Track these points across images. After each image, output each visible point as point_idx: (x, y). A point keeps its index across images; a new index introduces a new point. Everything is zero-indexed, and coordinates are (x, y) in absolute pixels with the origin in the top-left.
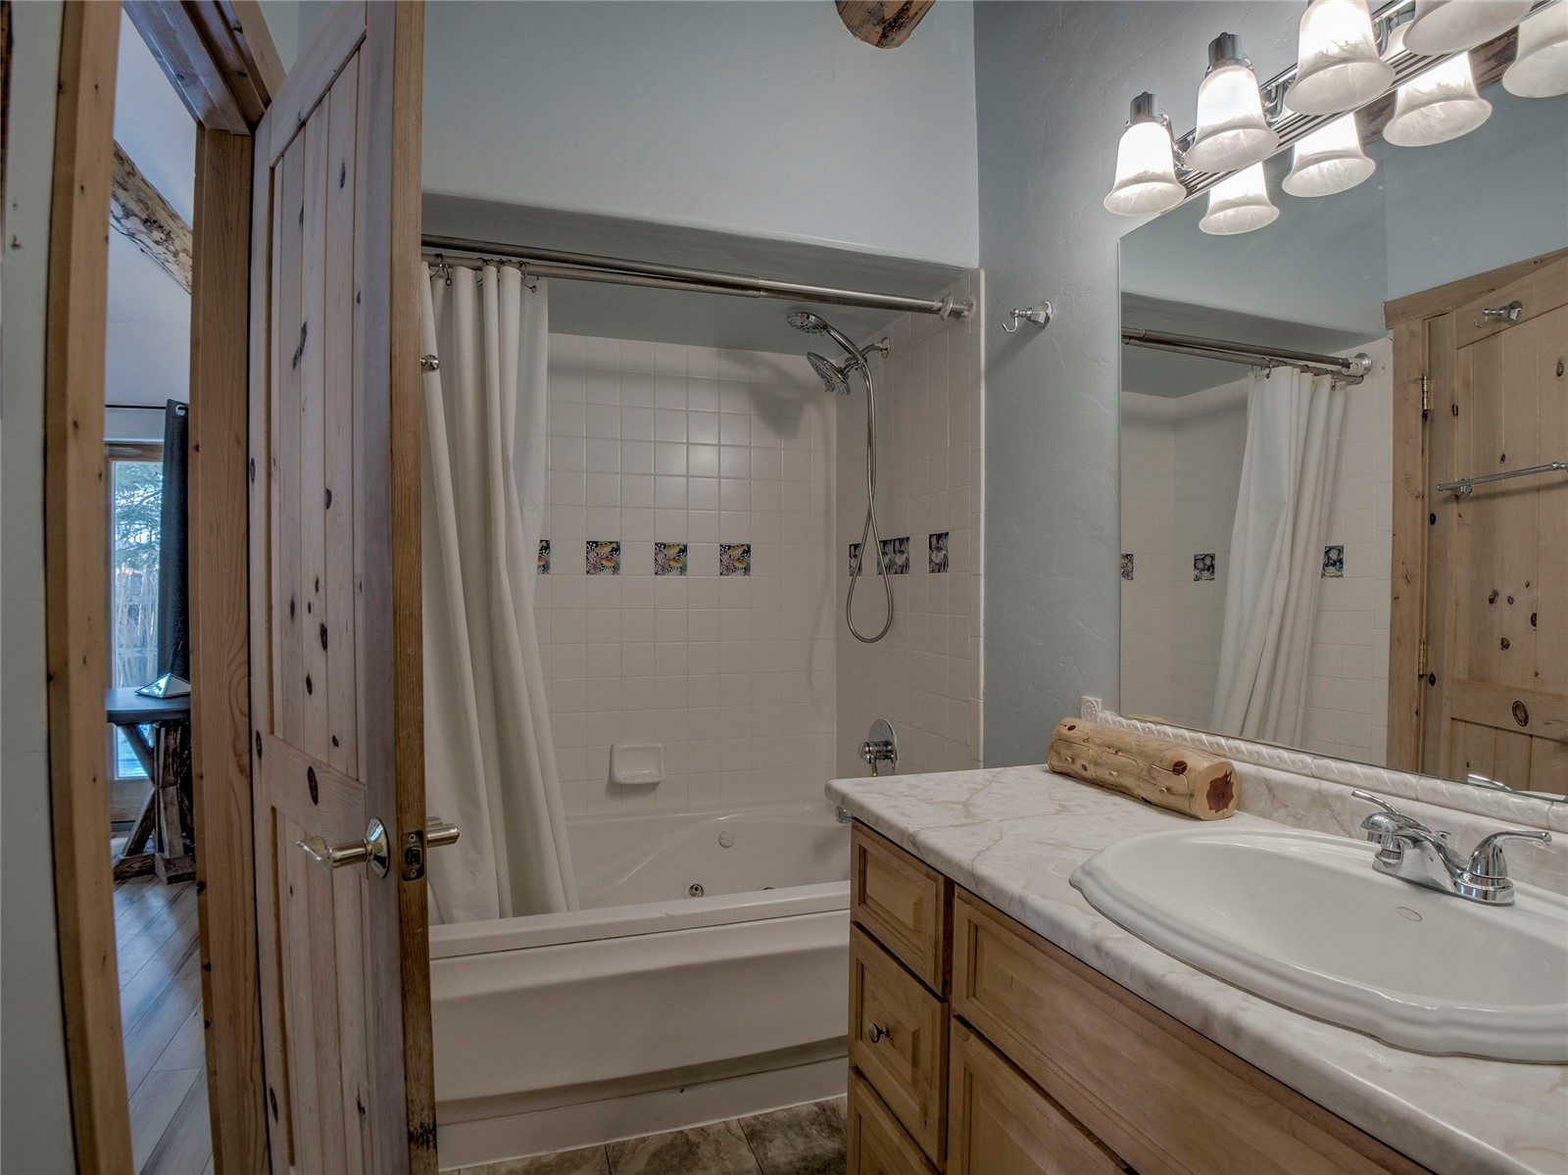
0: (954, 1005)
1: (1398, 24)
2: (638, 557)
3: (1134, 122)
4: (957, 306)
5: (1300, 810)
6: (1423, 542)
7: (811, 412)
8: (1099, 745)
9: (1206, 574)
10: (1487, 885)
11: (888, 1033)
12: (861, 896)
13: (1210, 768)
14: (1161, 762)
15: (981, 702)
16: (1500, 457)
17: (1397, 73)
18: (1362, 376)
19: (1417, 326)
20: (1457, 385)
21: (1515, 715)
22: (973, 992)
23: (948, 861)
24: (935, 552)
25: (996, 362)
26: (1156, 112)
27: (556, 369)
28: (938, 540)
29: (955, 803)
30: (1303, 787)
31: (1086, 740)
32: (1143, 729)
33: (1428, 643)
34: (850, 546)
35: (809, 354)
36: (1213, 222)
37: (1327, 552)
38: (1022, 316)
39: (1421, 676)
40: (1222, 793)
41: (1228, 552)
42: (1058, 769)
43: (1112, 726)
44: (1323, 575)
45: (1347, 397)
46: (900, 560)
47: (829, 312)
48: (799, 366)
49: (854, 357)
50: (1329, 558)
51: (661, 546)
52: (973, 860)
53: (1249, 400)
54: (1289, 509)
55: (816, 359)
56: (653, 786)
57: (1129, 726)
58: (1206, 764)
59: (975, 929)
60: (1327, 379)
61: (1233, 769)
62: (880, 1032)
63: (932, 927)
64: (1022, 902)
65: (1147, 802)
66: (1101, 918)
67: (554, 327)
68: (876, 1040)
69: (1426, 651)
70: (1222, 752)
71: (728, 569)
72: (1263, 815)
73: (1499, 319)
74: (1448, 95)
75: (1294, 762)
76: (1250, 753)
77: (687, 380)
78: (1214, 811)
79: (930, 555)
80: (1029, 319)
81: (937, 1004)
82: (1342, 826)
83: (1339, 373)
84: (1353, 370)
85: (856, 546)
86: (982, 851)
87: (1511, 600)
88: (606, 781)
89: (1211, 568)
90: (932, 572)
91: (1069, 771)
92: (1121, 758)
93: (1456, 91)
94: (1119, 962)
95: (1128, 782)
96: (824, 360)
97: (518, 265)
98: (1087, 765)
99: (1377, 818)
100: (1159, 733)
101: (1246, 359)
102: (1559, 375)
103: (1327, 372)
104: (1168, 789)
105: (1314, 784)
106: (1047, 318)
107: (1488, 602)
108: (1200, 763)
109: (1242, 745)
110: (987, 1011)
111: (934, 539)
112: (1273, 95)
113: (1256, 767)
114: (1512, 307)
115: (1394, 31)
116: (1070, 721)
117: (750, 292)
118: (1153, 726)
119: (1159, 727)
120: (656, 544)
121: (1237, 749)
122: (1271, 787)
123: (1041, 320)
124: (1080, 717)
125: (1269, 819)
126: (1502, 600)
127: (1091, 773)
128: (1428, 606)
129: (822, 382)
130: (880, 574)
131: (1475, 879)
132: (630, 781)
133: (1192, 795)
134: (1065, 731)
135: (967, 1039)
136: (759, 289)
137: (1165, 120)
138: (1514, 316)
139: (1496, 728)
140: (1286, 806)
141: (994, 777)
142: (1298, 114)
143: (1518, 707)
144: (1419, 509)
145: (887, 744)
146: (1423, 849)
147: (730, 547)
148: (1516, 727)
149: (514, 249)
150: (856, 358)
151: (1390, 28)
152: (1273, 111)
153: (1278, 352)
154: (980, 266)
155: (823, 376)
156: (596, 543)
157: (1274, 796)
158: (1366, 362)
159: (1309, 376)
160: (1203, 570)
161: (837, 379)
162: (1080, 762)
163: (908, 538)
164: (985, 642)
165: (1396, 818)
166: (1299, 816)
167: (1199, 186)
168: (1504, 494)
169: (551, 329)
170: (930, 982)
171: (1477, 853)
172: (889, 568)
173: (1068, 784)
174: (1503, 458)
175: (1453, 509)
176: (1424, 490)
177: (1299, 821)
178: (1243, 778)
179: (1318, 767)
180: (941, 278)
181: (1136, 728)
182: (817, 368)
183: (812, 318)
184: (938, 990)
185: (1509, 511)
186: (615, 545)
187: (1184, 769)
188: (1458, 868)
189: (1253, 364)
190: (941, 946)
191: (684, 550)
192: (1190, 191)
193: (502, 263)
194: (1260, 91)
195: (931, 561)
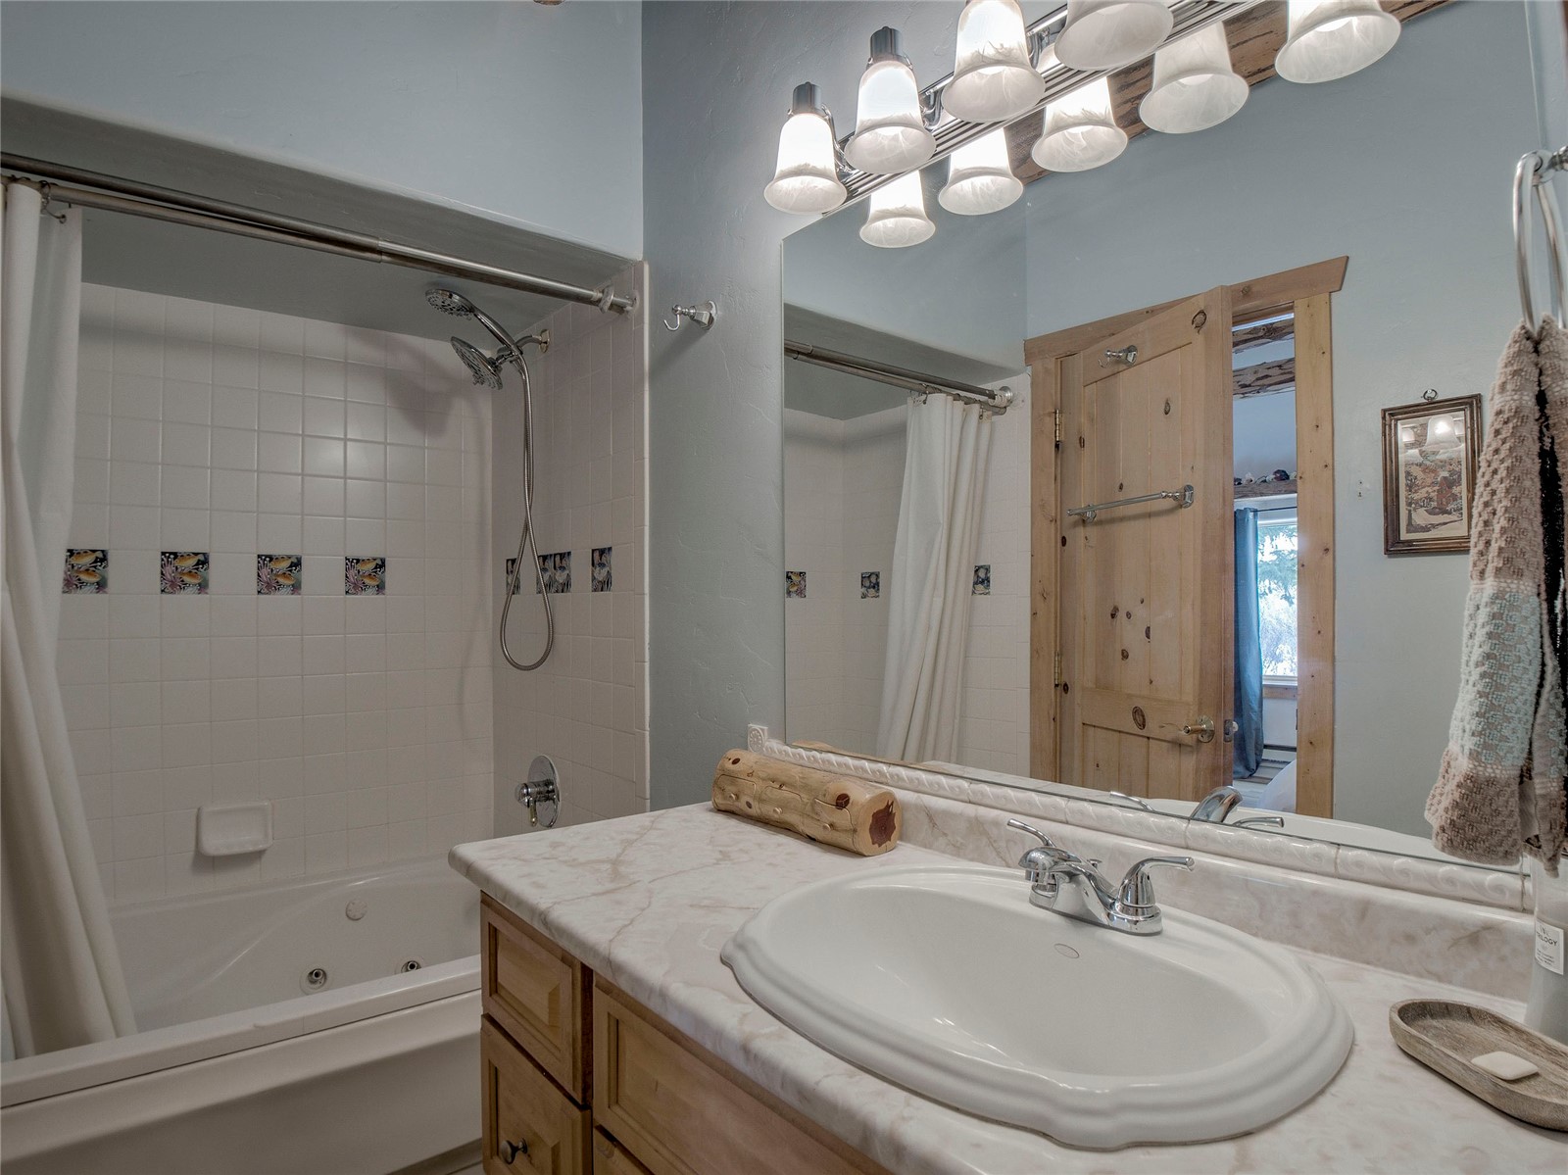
0: (597, 1116)
1: (1048, 44)
2: (234, 572)
3: (796, 111)
4: (619, 300)
5: (959, 839)
6: (1056, 562)
7: (461, 408)
8: (763, 779)
9: (872, 591)
10: (1137, 914)
11: (525, 1149)
12: (492, 984)
13: (872, 800)
14: (825, 795)
15: (647, 733)
16: (1118, 485)
17: (1047, 90)
18: (1005, 407)
19: (1051, 364)
20: (1083, 420)
21: (1135, 719)
22: (615, 1098)
23: (582, 944)
24: (598, 569)
25: (661, 363)
26: (819, 103)
27: (93, 329)
28: (601, 555)
29: (603, 862)
30: (961, 814)
31: (750, 775)
32: (808, 758)
33: (1062, 655)
34: (508, 560)
35: (453, 339)
36: (876, 231)
37: (976, 571)
38: (684, 314)
39: (1057, 686)
40: (884, 824)
41: (890, 570)
42: (722, 808)
43: (777, 756)
44: (973, 592)
45: (992, 424)
46: (561, 577)
47: (477, 292)
48: (443, 353)
49: (508, 347)
50: (978, 576)
51: (266, 559)
52: (611, 941)
53: (908, 425)
54: (942, 532)
55: (462, 346)
56: (257, 855)
57: (794, 755)
58: (868, 796)
59: (616, 1024)
60: (976, 408)
61: (895, 799)
62: (514, 1149)
63: (569, 1023)
64: (663, 995)
65: (811, 840)
66: (753, 1007)
67: (89, 275)
68: (510, 1160)
69: (1060, 662)
70: (883, 780)
71: (355, 586)
72: (927, 846)
73: (1118, 361)
74: (1091, 120)
75: (952, 788)
76: (911, 780)
77: (304, 360)
78: (877, 845)
79: (593, 571)
80: (692, 317)
81: (577, 1114)
82: (998, 853)
83: (986, 403)
84: (998, 401)
85: (514, 561)
86: (626, 926)
87: (1129, 615)
88: (192, 853)
89: (876, 586)
90: (595, 590)
91: (733, 809)
92: (786, 793)
93: (1097, 117)
94: (768, 1066)
95: (792, 818)
96: (471, 347)
97: (38, 186)
98: (751, 802)
99: (1035, 855)
100: (823, 761)
101: (905, 384)
102: (1167, 413)
103: (975, 401)
104: (831, 825)
105: (970, 810)
106: (711, 319)
107: (1110, 617)
108: (862, 795)
109: (903, 772)
110: (631, 1122)
111: (597, 554)
112: (932, 103)
113: (916, 795)
114: (1129, 350)
115: (1044, 51)
116: (734, 754)
117: (368, 255)
118: (818, 755)
119: (824, 755)
120: (259, 556)
121: (897, 775)
122: (931, 816)
123: (705, 320)
124: (746, 749)
125: (930, 848)
126: (1121, 615)
127: (755, 810)
128: (1062, 618)
129: (469, 372)
130: (540, 592)
131: (1125, 909)
132: (224, 851)
133: (855, 831)
134: (729, 765)
135: (610, 1155)
136: (380, 252)
137: (828, 114)
138: (1130, 359)
139: (1120, 732)
140: (945, 834)
141: (653, 822)
142: (959, 120)
143: (1137, 712)
144: (1053, 531)
145: (548, 783)
146: (1078, 883)
147: (358, 561)
148: (1136, 730)
149: (31, 164)
150: (510, 350)
151: (1041, 48)
152: (931, 118)
153: (932, 379)
154: (644, 259)
155: (470, 366)
156: (176, 555)
157: (934, 824)
158: (1008, 394)
159: (960, 404)
160: (869, 588)
161: (486, 370)
162: (744, 799)
163: (569, 553)
164: (650, 667)
165: (1052, 853)
166: (958, 844)
167: (860, 190)
168: (1122, 519)
169: (87, 276)
170: (569, 1088)
171: (1126, 881)
172: (548, 586)
173: (733, 823)
174: (1121, 487)
175: (1081, 531)
176: (1056, 516)
177: (957, 851)
178: (905, 807)
179: (974, 792)
180: (603, 267)
181: (801, 757)
182: (463, 356)
183: (456, 298)
184: (578, 1097)
185: (1128, 533)
186: (201, 558)
187: (847, 802)
188: (1110, 897)
189: (911, 389)
190: (579, 1044)
191: (297, 564)
192: (851, 194)
193: (14, 179)
194: (920, 96)
195: (594, 579)
